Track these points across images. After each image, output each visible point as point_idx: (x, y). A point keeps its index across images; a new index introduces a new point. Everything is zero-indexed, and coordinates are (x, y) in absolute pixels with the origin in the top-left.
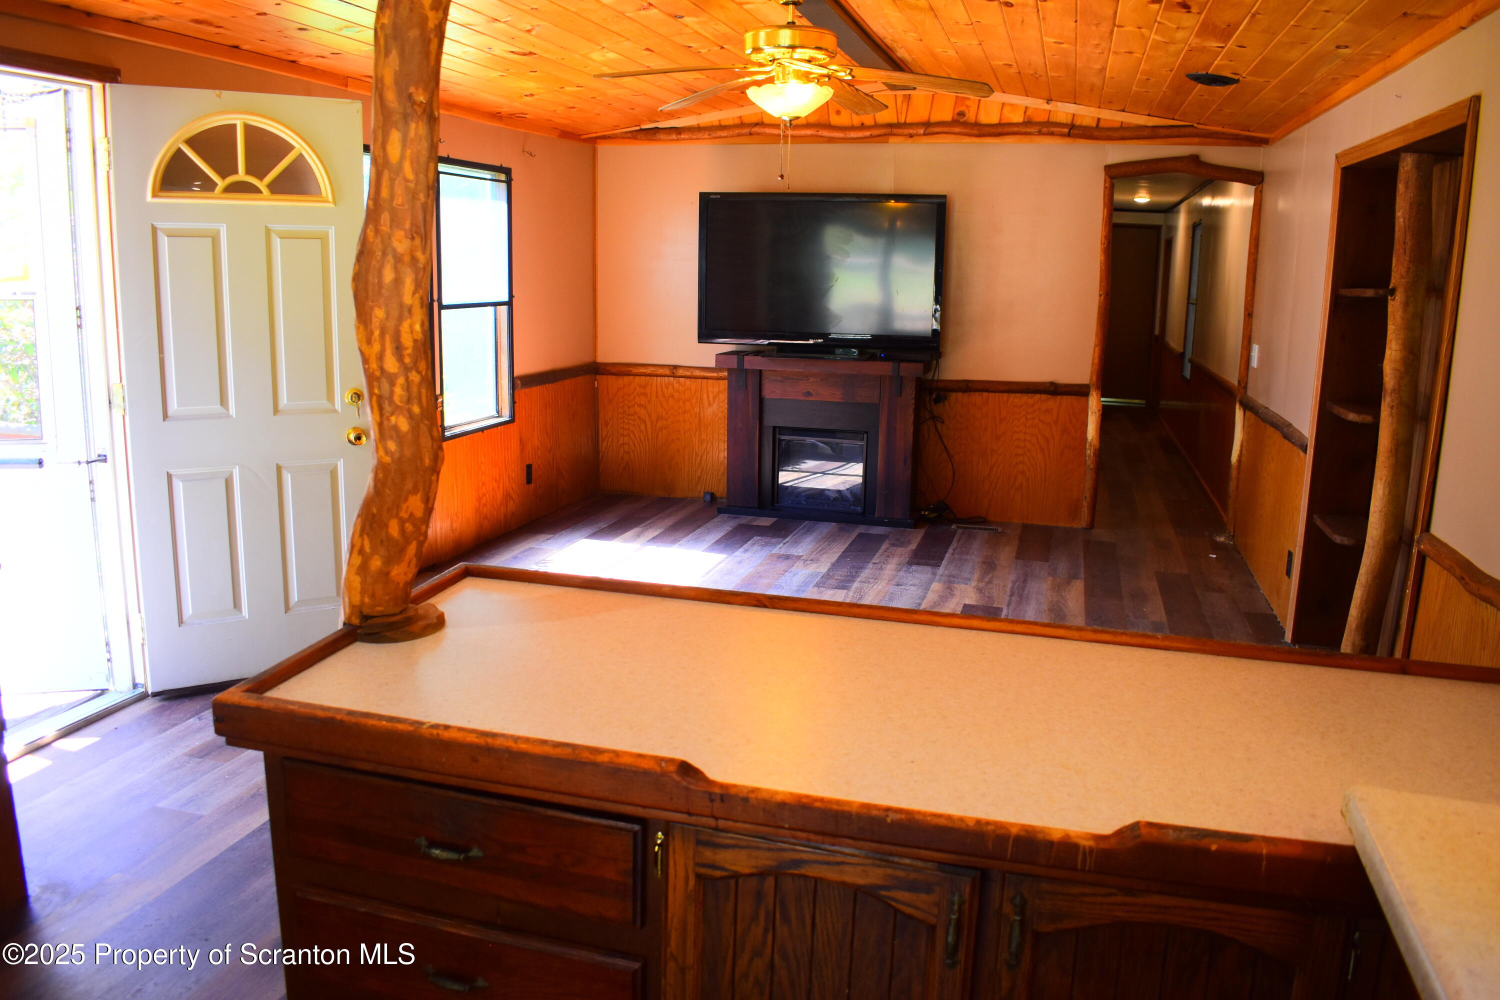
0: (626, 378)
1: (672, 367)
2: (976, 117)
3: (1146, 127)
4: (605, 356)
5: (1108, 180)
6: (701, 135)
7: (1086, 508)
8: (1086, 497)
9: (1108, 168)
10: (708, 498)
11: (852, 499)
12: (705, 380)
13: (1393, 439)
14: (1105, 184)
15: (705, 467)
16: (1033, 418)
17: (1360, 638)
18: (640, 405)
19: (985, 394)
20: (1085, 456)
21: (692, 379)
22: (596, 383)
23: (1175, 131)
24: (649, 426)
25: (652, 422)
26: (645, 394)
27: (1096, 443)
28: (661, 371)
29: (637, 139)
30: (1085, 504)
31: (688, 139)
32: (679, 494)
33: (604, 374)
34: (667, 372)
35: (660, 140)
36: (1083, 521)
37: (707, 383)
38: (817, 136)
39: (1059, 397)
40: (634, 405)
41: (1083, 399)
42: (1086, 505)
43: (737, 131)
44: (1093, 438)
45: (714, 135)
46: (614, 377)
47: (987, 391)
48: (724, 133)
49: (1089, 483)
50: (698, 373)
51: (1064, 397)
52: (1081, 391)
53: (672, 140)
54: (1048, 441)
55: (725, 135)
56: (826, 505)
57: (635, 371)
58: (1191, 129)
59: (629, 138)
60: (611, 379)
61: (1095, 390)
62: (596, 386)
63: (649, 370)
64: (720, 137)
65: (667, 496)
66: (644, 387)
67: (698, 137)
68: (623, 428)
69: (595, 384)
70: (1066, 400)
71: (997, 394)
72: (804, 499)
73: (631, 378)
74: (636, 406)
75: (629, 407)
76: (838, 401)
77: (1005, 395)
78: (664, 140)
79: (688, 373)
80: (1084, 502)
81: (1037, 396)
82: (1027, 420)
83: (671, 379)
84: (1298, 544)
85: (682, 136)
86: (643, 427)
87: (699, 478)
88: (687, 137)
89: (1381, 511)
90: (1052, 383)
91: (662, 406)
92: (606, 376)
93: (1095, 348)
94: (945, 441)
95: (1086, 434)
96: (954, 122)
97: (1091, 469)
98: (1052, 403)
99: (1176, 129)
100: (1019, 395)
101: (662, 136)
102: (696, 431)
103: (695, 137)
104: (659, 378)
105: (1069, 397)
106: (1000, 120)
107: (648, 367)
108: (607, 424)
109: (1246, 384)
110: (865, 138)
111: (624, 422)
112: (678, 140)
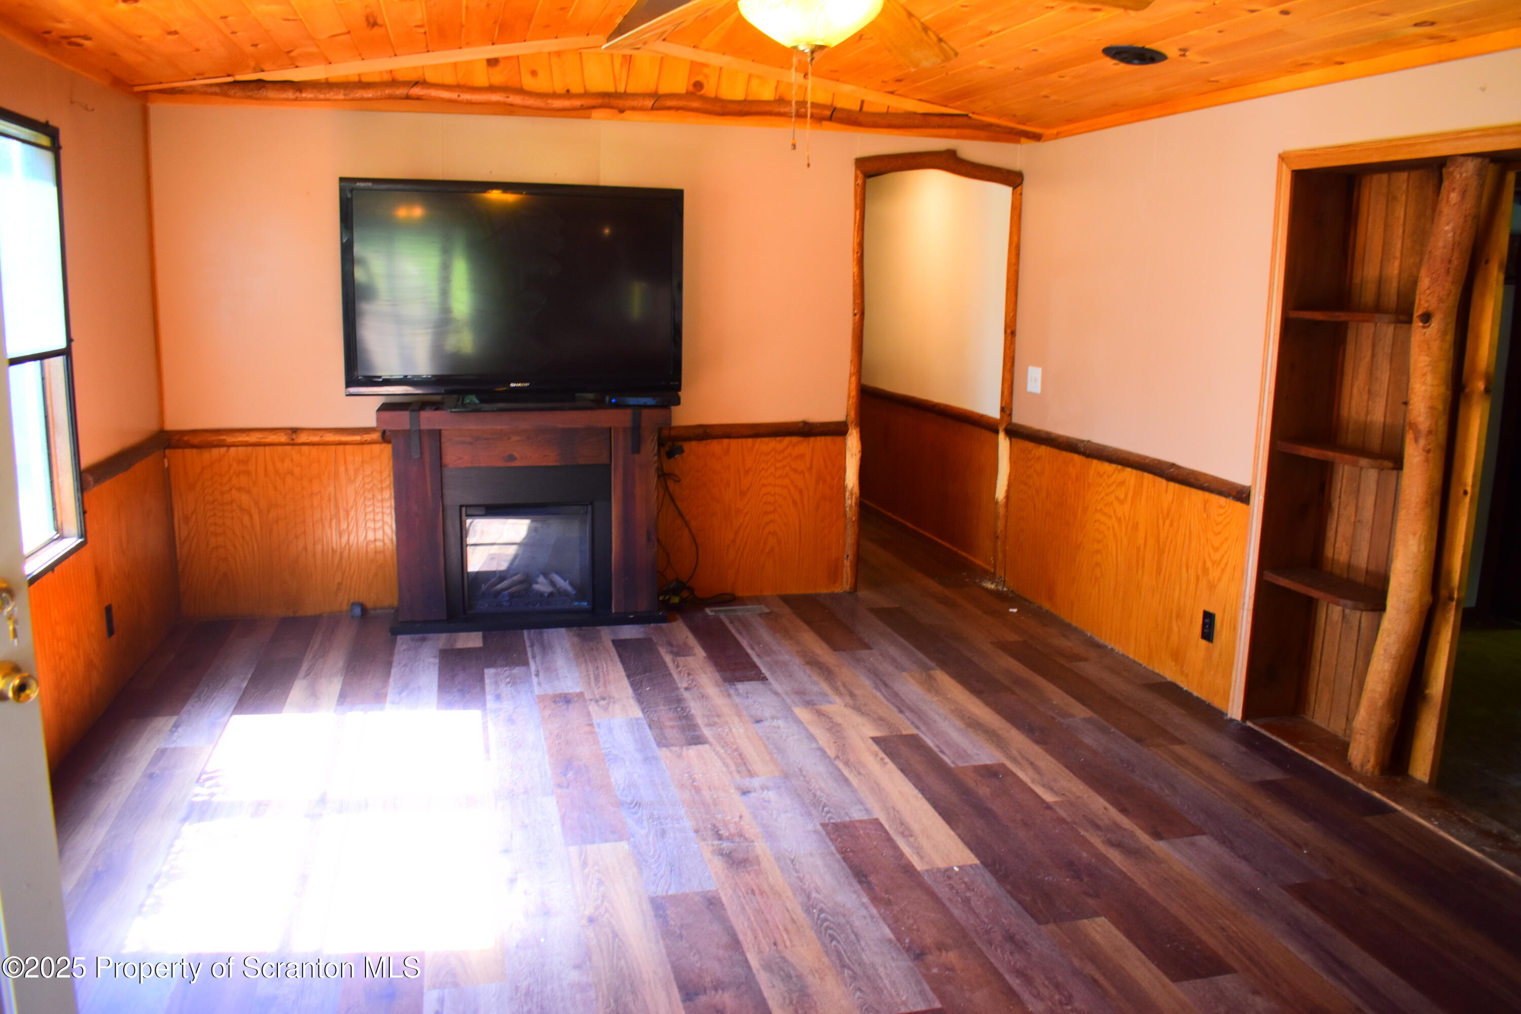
0: (216, 452)
1: (290, 432)
2: (717, 92)
3: (915, 113)
4: (176, 421)
5: (860, 176)
6: (332, 94)
7: (849, 569)
8: (848, 556)
9: (861, 163)
10: (358, 611)
11: (574, 592)
12: (341, 447)
13: (1429, 488)
14: (856, 180)
15: (348, 569)
16: (784, 467)
17: (1389, 716)
18: (240, 489)
19: (726, 441)
20: (844, 508)
21: (321, 447)
22: (166, 461)
23: (948, 121)
24: (256, 517)
25: (260, 512)
26: (248, 473)
27: (856, 490)
28: (272, 438)
29: (229, 96)
30: (847, 563)
31: (311, 99)
32: (309, 610)
33: (179, 447)
34: (283, 438)
35: (267, 99)
36: (845, 584)
37: (344, 450)
38: (505, 104)
39: (812, 439)
40: (231, 489)
41: (839, 439)
42: (849, 564)
43: (388, 91)
44: (854, 484)
45: (352, 95)
46: (194, 451)
47: (729, 436)
48: (369, 94)
49: (850, 539)
50: (330, 437)
51: (819, 438)
52: (837, 430)
53: (287, 100)
54: (801, 492)
55: (370, 95)
56: (538, 605)
57: (230, 439)
58: (965, 119)
59: (215, 94)
60: (190, 453)
61: (855, 429)
62: (166, 465)
63: (253, 438)
64: (362, 99)
65: (292, 615)
66: (245, 462)
67: (328, 96)
68: (215, 524)
69: (163, 463)
70: (820, 442)
71: (740, 440)
72: (507, 598)
73: (223, 450)
74: (234, 491)
75: (222, 493)
76: (554, 464)
77: (750, 441)
78: (274, 99)
79: (315, 439)
80: (845, 561)
81: (787, 440)
82: (776, 469)
83: (289, 448)
84: (1246, 606)
85: (304, 95)
86: (246, 519)
87: (340, 584)
88: (311, 96)
89: (1416, 571)
90: (805, 423)
91: (275, 488)
92: (180, 450)
93: (850, 378)
94: (678, 503)
95: (844, 480)
96: (689, 95)
97: (853, 522)
98: (803, 446)
99: (949, 119)
100: (766, 440)
101: (271, 94)
102: (331, 520)
103: (322, 96)
104: (267, 448)
105: (823, 438)
106: (746, 96)
107: (251, 433)
108: (187, 520)
109: (1011, 410)
110: (574, 109)
111: (214, 515)
112: (296, 99)
